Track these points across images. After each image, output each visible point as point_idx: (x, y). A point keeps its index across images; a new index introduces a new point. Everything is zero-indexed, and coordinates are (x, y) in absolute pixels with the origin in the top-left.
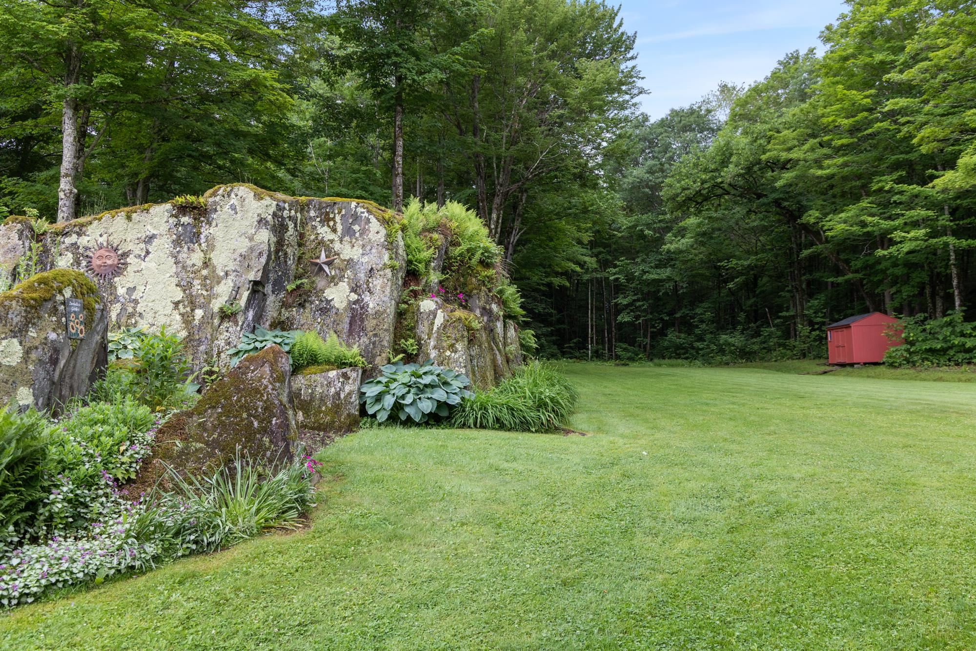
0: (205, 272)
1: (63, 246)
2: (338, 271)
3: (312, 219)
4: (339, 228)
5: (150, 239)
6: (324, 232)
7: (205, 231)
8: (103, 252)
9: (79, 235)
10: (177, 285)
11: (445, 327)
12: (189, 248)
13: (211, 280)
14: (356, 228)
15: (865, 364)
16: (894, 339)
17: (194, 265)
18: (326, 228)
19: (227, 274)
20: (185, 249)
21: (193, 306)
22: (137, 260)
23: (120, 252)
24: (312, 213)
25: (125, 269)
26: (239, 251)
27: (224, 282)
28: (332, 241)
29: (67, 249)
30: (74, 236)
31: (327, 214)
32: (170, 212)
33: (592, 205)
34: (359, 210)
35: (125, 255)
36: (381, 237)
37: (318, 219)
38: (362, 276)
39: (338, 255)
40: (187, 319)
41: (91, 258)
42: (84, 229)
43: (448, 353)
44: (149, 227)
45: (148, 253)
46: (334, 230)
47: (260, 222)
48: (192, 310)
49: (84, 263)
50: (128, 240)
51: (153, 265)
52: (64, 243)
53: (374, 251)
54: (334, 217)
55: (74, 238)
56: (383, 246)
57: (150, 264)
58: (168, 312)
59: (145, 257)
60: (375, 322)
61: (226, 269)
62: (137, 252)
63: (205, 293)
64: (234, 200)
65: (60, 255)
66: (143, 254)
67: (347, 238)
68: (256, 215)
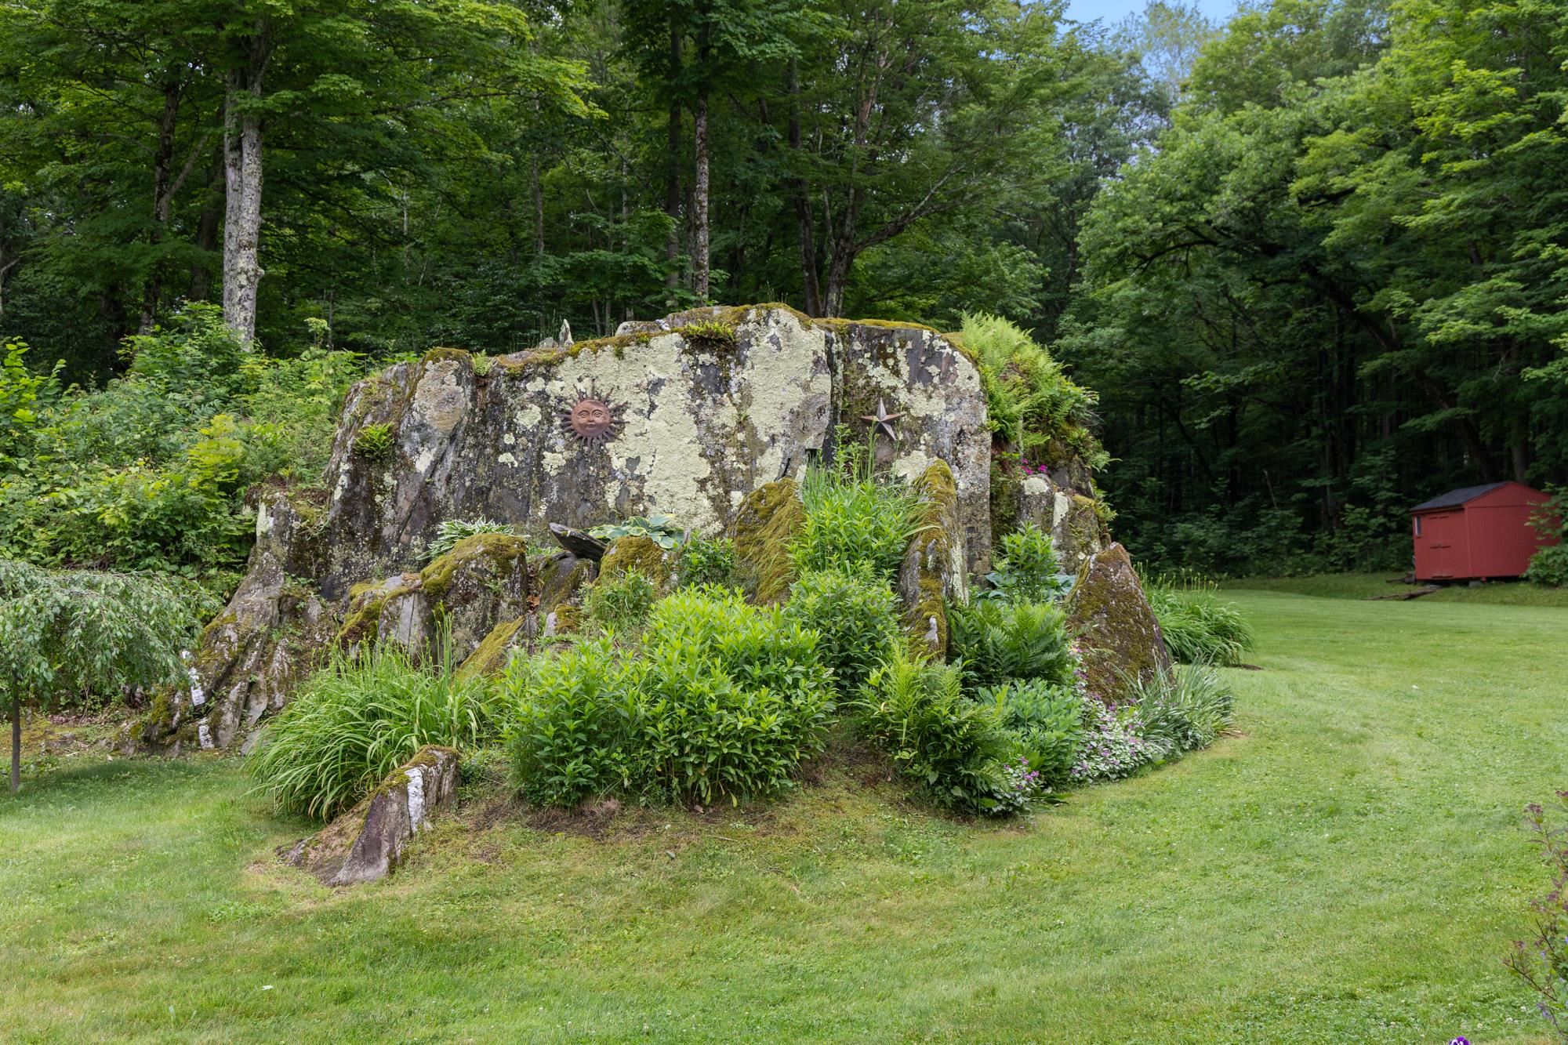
0: (741, 436)
1: (526, 396)
2: (907, 434)
3: (858, 354)
4: (905, 369)
5: (655, 386)
6: (879, 374)
7: (736, 376)
8: (586, 404)
9: (547, 378)
10: (701, 455)
11: (1072, 519)
12: (714, 400)
13: (752, 449)
14: (933, 369)
15: (1489, 579)
16: (1548, 531)
17: (724, 426)
18: (881, 368)
19: (773, 439)
20: (709, 402)
21: (728, 486)
22: (638, 418)
23: (612, 406)
24: (857, 346)
25: (621, 431)
26: (789, 406)
27: (770, 450)
28: (894, 389)
29: (531, 400)
30: (540, 381)
31: (882, 347)
32: (681, 346)
33: (987, 272)
34: (938, 343)
35: (620, 410)
36: (975, 385)
37: (868, 355)
38: (946, 441)
39: (906, 409)
40: (720, 507)
41: (569, 413)
42: (553, 370)
43: (1081, 556)
44: (651, 368)
45: (653, 407)
46: (896, 372)
47: (816, 362)
48: (727, 492)
49: (558, 422)
50: (623, 387)
51: (661, 425)
52: (525, 390)
53: (965, 405)
54: (895, 352)
55: (538, 384)
56: (978, 397)
57: (657, 423)
58: (692, 494)
59: (650, 412)
60: (969, 510)
61: (772, 431)
62: (637, 405)
63: (743, 467)
64: (774, 330)
65: (523, 408)
66: (646, 409)
67: (919, 385)
68: (810, 353)
